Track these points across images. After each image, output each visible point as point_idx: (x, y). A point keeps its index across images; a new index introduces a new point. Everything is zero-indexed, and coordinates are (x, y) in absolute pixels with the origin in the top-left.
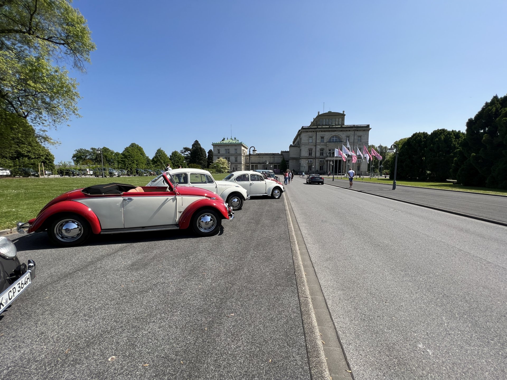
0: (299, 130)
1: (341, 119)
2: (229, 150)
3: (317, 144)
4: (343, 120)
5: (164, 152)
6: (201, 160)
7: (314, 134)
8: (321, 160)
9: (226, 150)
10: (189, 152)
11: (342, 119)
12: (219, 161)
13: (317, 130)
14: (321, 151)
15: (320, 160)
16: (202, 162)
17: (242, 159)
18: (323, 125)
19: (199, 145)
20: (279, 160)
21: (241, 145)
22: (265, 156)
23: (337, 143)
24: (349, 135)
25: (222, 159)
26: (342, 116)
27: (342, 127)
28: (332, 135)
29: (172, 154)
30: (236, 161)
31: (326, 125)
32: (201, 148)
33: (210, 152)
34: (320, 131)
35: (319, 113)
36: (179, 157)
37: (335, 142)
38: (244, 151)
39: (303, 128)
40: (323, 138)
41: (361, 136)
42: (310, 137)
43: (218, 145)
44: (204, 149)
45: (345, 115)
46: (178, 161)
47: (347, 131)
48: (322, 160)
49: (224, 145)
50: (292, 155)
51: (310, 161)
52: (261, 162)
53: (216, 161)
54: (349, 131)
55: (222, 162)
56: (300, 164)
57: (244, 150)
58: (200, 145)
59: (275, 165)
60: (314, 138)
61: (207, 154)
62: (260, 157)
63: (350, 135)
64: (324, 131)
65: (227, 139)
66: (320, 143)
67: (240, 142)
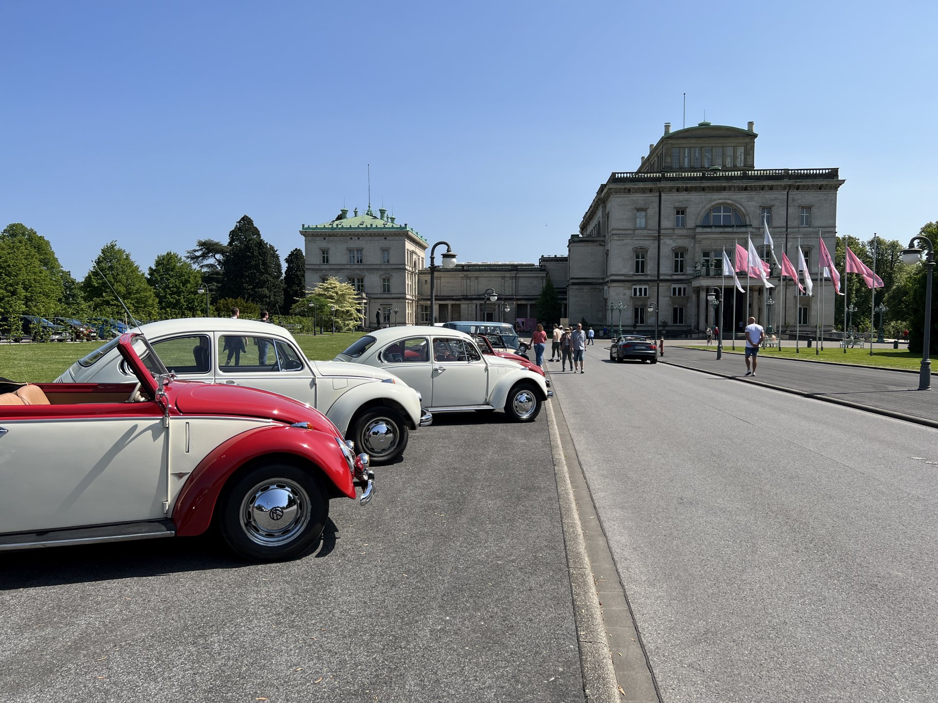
0: (603, 187)
1: (741, 150)
2: (360, 250)
3: (662, 231)
4: (749, 152)
5: (127, 256)
6: (262, 284)
7: (653, 198)
8: (677, 286)
9: (350, 250)
10: (218, 256)
11: (745, 150)
12: (327, 289)
13: (663, 184)
14: (677, 256)
15: (673, 286)
16: (266, 292)
17: (408, 282)
18: (682, 169)
19: (256, 232)
20: (533, 287)
21: (402, 234)
22: (486, 274)
23: (729, 230)
24: (769, 203)
25: (338, 284)
26: (747, 137)
27: (745, 177)
28: (713, 203)
29: (158, 263)
30: (387, 289)
31: (692, 169)
32: (261, 244)
33: (295, 257)
34: (671, 190)
35: (667, 127)
36: (182, 275)
37: (725, 226)
38: (414, 256)
39: (614, 179)
40: (683, 213)
41: (809, 208)
42: (638, 210)
43: (321, 235)
44: (272, 248)
45: (755, 136)
46: (178, 288)
47: (763, 188)
48: (682, 286)
49: (342, 235)
50: (577, 271)
51: (641, 289)
52: (472, 292)
53: (314, 288)
54: (771, 188)
55: (337, 293)
56: (606, 300)
57: (413, 252)
58: (259, 235)
59: (518, 305)
60: (653, 211)
61: (284, 266)
62: (467, 277)
63: (773, 203)
64: (687, 189)
65: (356, 213)
66: (673, 229)
67: (398, 223)
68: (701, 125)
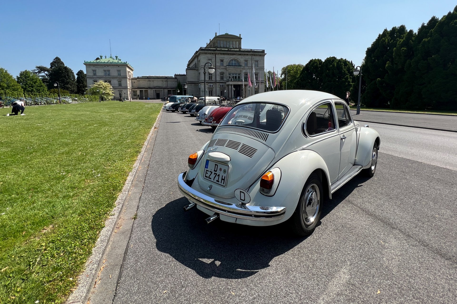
0: (197, 52)
1: (237, 43)
2: (109, 71)
3: (217, 67)
7: (214, 56)
9: (105, 71)
10: (46, 72)
11: (239, 43)
13: (216, 52)
14: (221, 75)
15: (220, 84)
17: (128, 82)
18: (221, 47)
21: (125, 65)
26: (239, 39)
28: (231, 59)
30: (120, 85)
31: (224, 48)
34: (219, 54)
37: (235, 66)
39: (200, 49)
40: (223, 61)
41: (257, 61)
42: (209, 60)
43: (93, 65)
44: (70, 70)
47: (245, 55)
48: (223, 84)
49: (101, 65)
51: (211, 85)
52: (151, 86)
57: (129, 72)
58: (63, 64)
59: (168, 90)
60: (213, 60)
62: (150, 81)
63: (248, 59)
64: (223, 54)
65: (106, 57)
66: (220, 66)
67: (123, 61)
68: (225, 34)
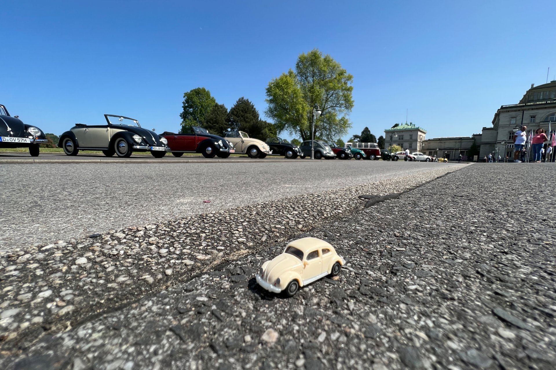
2: (403, 136)
9: (399, 136)
12: (392, 148)
13: (524, 108)
17: (418, 145)
20: (469, 145)
21: (418, 130)
22: (449, 141)
25: (396, 146)
28: (551, 113)
32: (371, 135)
34: (529, 109)
37: (555, 121)
38: (421, 137)
39: (502, 108)
42: (512, 118)
43: (390, 132)
44: (374, 136)
49: (397, 132)
51: (510, 145)
52: (442, 147)
55: (395, 149)
58: (370, 132)
60: (519, 118)
61: (377, 141)
62: (441, 142)
64: (537, 109)
65: (402, 124)
67: (416, 126)
68: (552, 82)
